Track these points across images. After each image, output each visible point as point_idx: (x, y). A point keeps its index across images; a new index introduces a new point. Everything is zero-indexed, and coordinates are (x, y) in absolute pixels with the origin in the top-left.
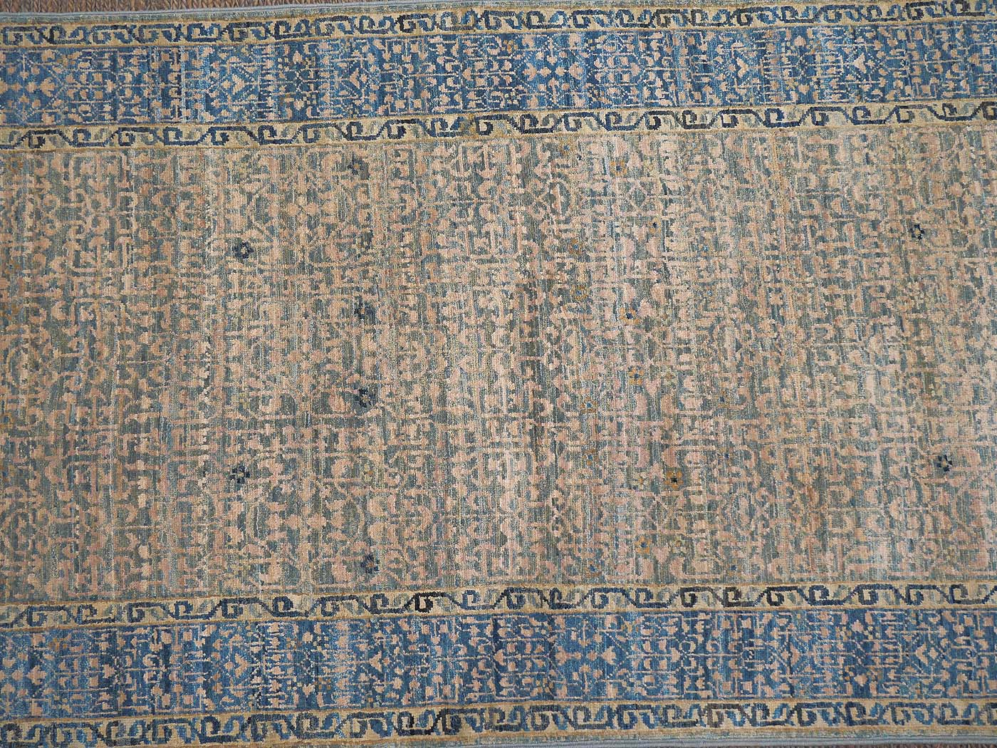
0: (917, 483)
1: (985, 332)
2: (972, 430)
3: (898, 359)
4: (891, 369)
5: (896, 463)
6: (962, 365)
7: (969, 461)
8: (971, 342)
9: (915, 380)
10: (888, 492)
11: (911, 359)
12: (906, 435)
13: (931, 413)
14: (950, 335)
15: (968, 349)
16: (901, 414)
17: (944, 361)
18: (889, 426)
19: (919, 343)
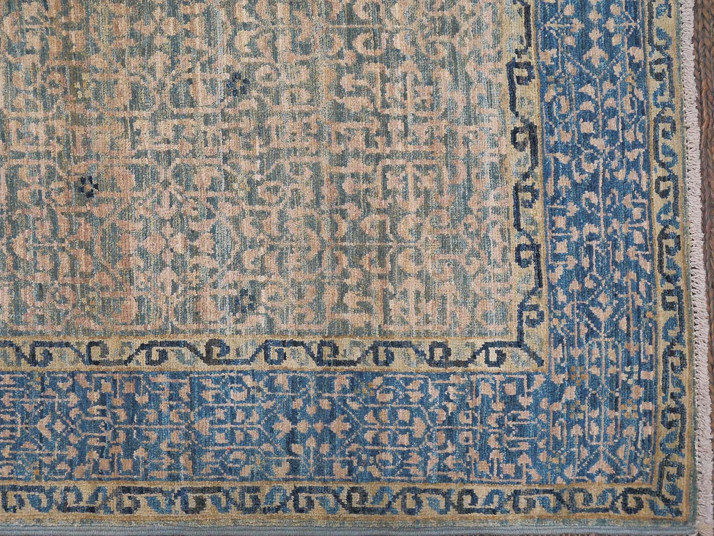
0: (52, 213)
1: (157, 13)
2: (129, 144)
3: (37, 47)
4: (27, 61)
5: (27, 185)
6: (120, 56)
7: (121, 184)
8: (137, 26)
9: (57, 76)
10: (14, 225)
11: (54, 47)
12: (42, 149)
13: (76, 120)
14: (112, 15)
15: (132, 34)
16: (37, 121)
17: (97, 50)
18: (20, 136)
19: (67, 26)
